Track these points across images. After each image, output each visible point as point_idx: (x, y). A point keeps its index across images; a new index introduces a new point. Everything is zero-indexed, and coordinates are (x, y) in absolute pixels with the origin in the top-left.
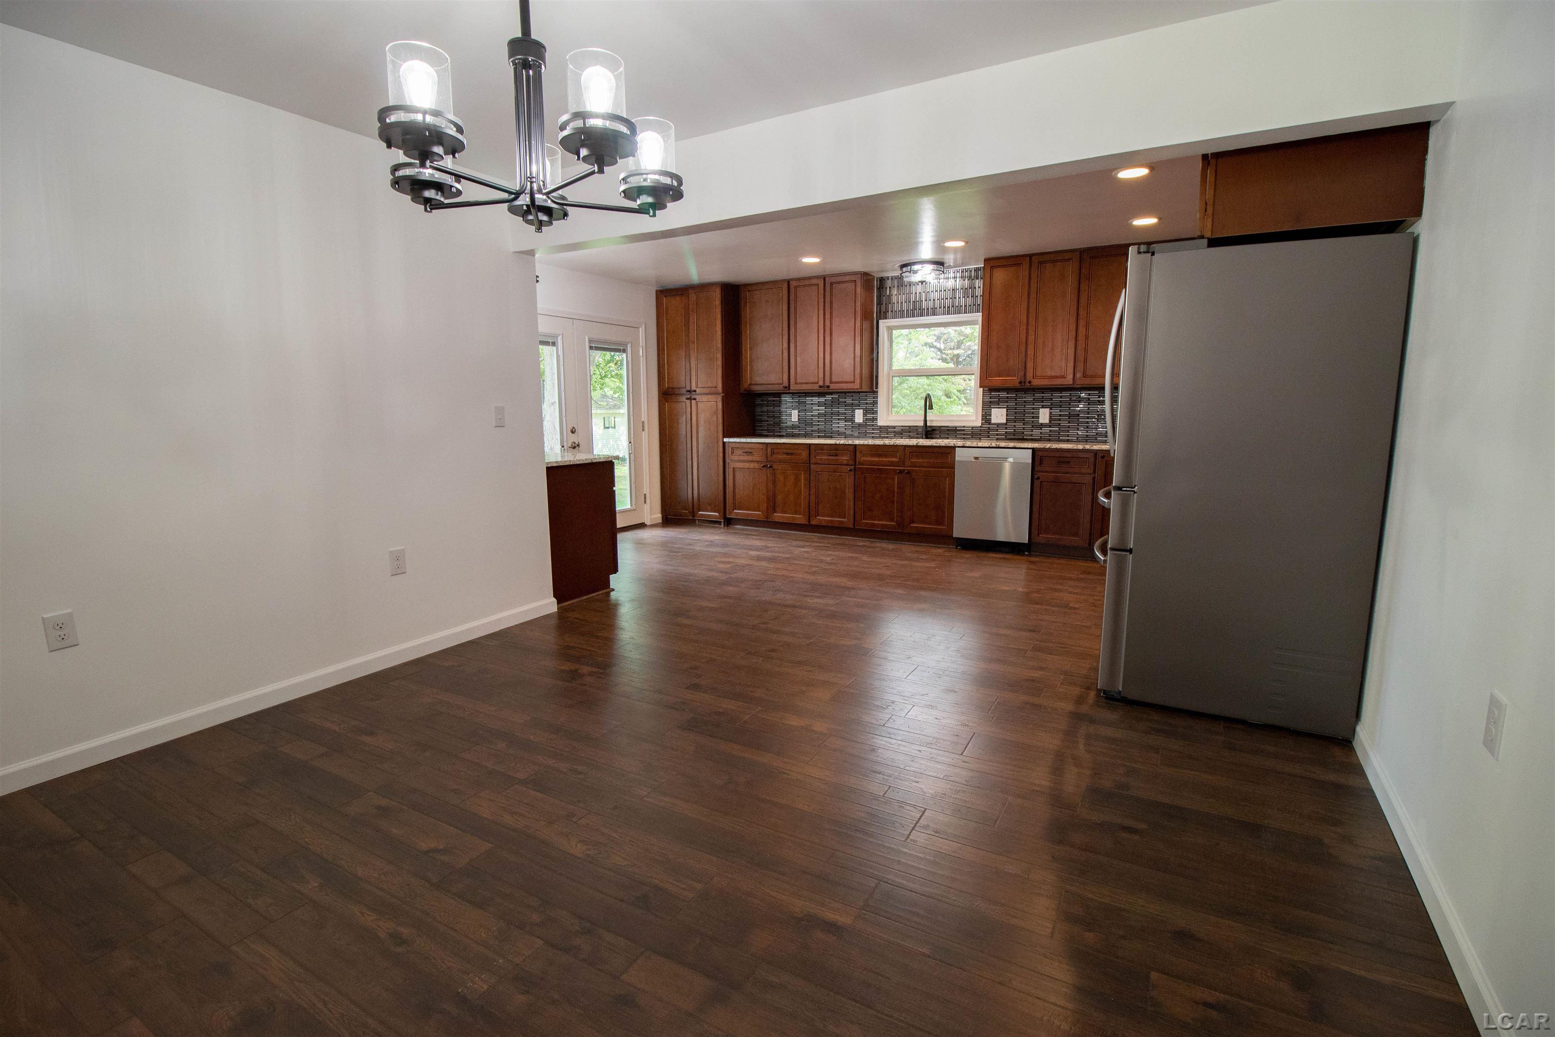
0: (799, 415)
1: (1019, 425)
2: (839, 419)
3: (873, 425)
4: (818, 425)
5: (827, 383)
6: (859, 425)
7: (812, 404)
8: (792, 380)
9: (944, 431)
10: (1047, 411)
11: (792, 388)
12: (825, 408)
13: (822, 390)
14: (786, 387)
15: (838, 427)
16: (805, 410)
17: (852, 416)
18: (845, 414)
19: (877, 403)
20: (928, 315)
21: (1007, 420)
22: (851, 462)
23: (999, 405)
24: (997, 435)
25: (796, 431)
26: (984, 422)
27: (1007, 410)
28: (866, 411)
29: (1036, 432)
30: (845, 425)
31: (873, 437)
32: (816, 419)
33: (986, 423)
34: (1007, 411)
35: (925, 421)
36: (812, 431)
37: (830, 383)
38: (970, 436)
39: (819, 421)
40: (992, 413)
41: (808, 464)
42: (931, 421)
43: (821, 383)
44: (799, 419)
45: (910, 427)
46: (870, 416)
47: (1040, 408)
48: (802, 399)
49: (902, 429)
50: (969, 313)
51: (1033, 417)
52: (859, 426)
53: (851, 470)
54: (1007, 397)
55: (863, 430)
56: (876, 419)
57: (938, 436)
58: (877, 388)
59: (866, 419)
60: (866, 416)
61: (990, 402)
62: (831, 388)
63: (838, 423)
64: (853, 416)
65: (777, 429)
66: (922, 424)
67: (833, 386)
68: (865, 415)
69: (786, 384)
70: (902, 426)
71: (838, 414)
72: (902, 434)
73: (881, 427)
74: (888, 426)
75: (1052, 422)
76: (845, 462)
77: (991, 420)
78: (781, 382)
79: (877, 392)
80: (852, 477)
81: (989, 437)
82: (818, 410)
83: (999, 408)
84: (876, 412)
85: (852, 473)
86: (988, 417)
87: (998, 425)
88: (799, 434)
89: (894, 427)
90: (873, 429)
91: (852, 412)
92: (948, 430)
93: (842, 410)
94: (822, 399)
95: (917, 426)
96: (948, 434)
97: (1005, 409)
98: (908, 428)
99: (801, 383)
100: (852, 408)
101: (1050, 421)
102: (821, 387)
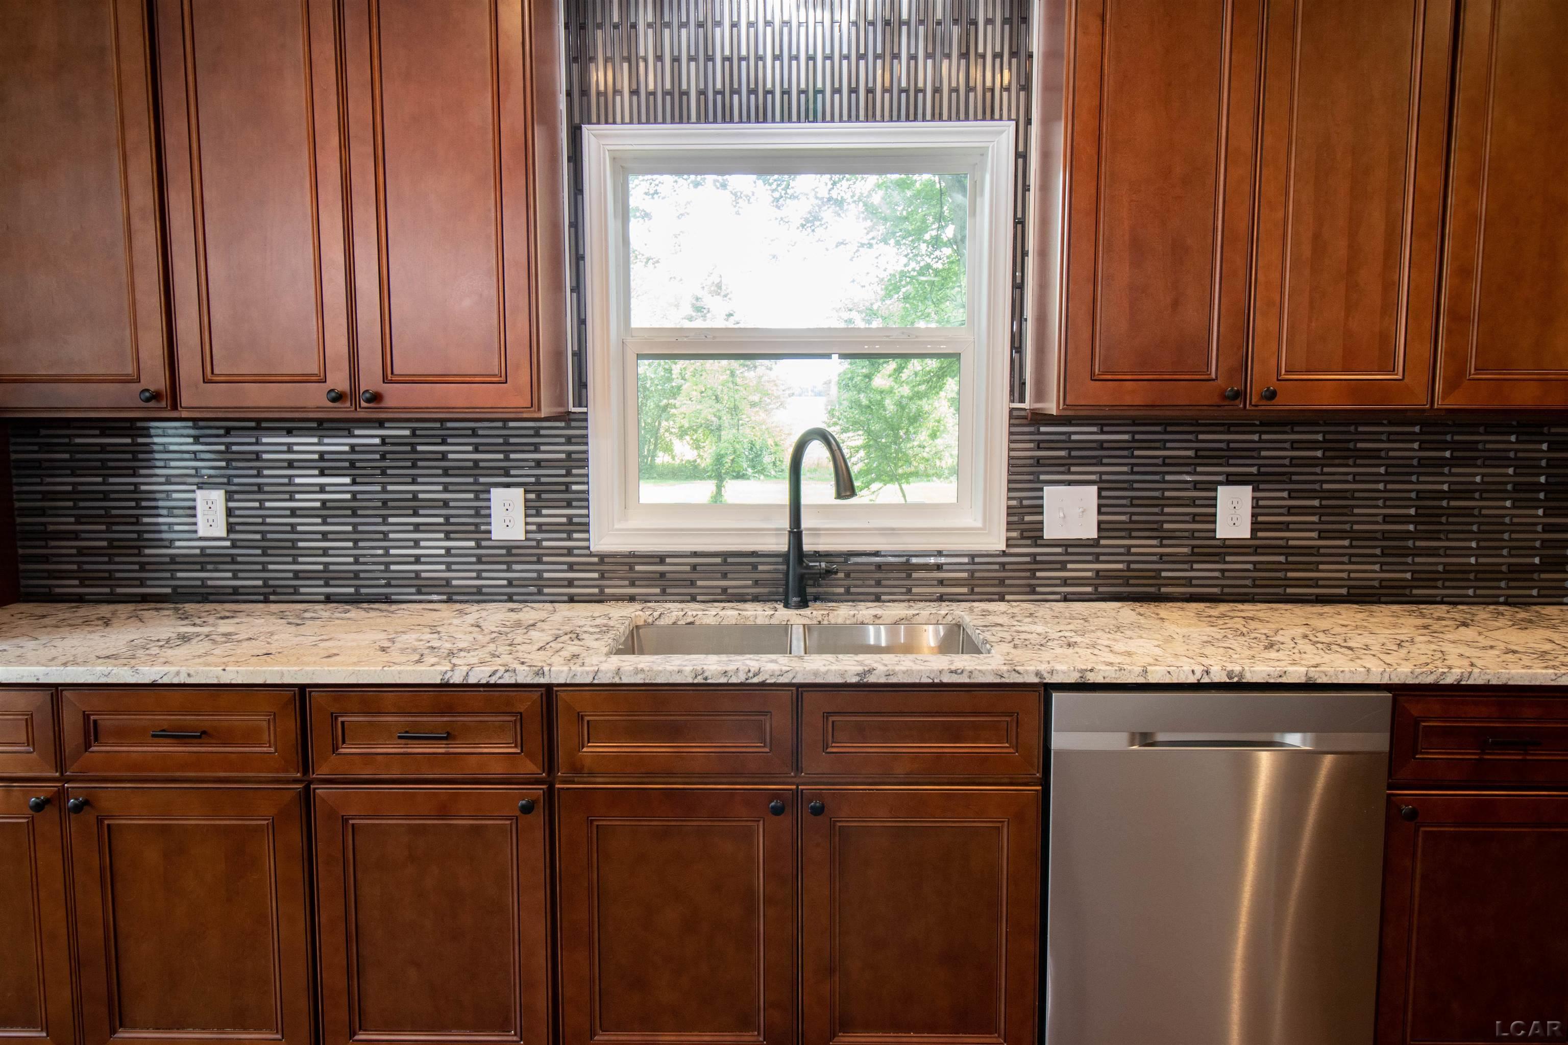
0: (229, 512)
1: (1145, 546)
2: (417, 528)
3: (570, 552)
4: (325, 552)
5: (370, 380)
6: (510, 549)
7: (291, 464)
8: (189, 367)
9: (863, 570)
10: (1245, 493)
11: (186, 398)
12: (354, 483)
13: (344, 410)
14: (156, 396)
15: (417, 560)
16: (260, 488)
17: (477, 515)
18: (446, 504)
19: (584, 462)
20: (786, 118)
21: (1100, 529)
22: (530, 768)
23: (1069, 472)
24: (1065, 582)
25: (222, 578)
26: (1014, 534)
27: (1100, 490)
28: (539, 493)
29: (1204, 570)
30: (448, 549)
31: (572, 599)
32: (312, 525)
33: (1023, 538)
34: (1100, 497)
35: (796, 534)
36: (297, 575)
37: (385, 380)
38: (965, 590)
39: (325, 536)
40: (1045, 502)
41: (296, 781)
42: (816, 532)
43: (339, 380)
44: (230, 528)
45: (725, 555)
46: (554, 515)
47: (1221, 483)
48: (242, 443)
49: (694, 567)
50: (950, 119)
51: (1194, 518)
52: (509, 554)
53: (527, 809)
54: (1102, 442)
55: (522, 571)
56: (585, 527)
57: (842, 590)
58: (581, 400)
59: (540, 528)
60: (538, 514)
61: (1038, 461)
62: (388, 402)
63: (416, 544)
64: (482, 513)
65: (125, 566)
66: (782, 545)
67: (395, 395)
68: (532, 508)
69: (156, 378)
70: (695, 554)
71: (414, 505)
72: (693, 583)
73: (603, 557)
74: (632, 555)
75: (1260, 534)
76: (497, 769)
77: (1042, 530)
78: (130, 369)
79: (584, 418)
80: (539, 835)
81: (1034, 592)
82: (322, 489)
83: (1069, 483)
84: (584, 499)
85: (538, 818)
86: (1027, 518)
87: (1067, 545)
88: (236, 590)
89: (661, 558)
90: (571, 567)
91: (477, 499)
92: (879, 567)
93: (430, 490)
94: (338, 445)
95: (754, 554)
96: (878, 583)
97: (1094, 489)
98: (718, 560)
99: (233, 380)
100: (476, 483)
101: (1253, 531)
102: (338, 397)
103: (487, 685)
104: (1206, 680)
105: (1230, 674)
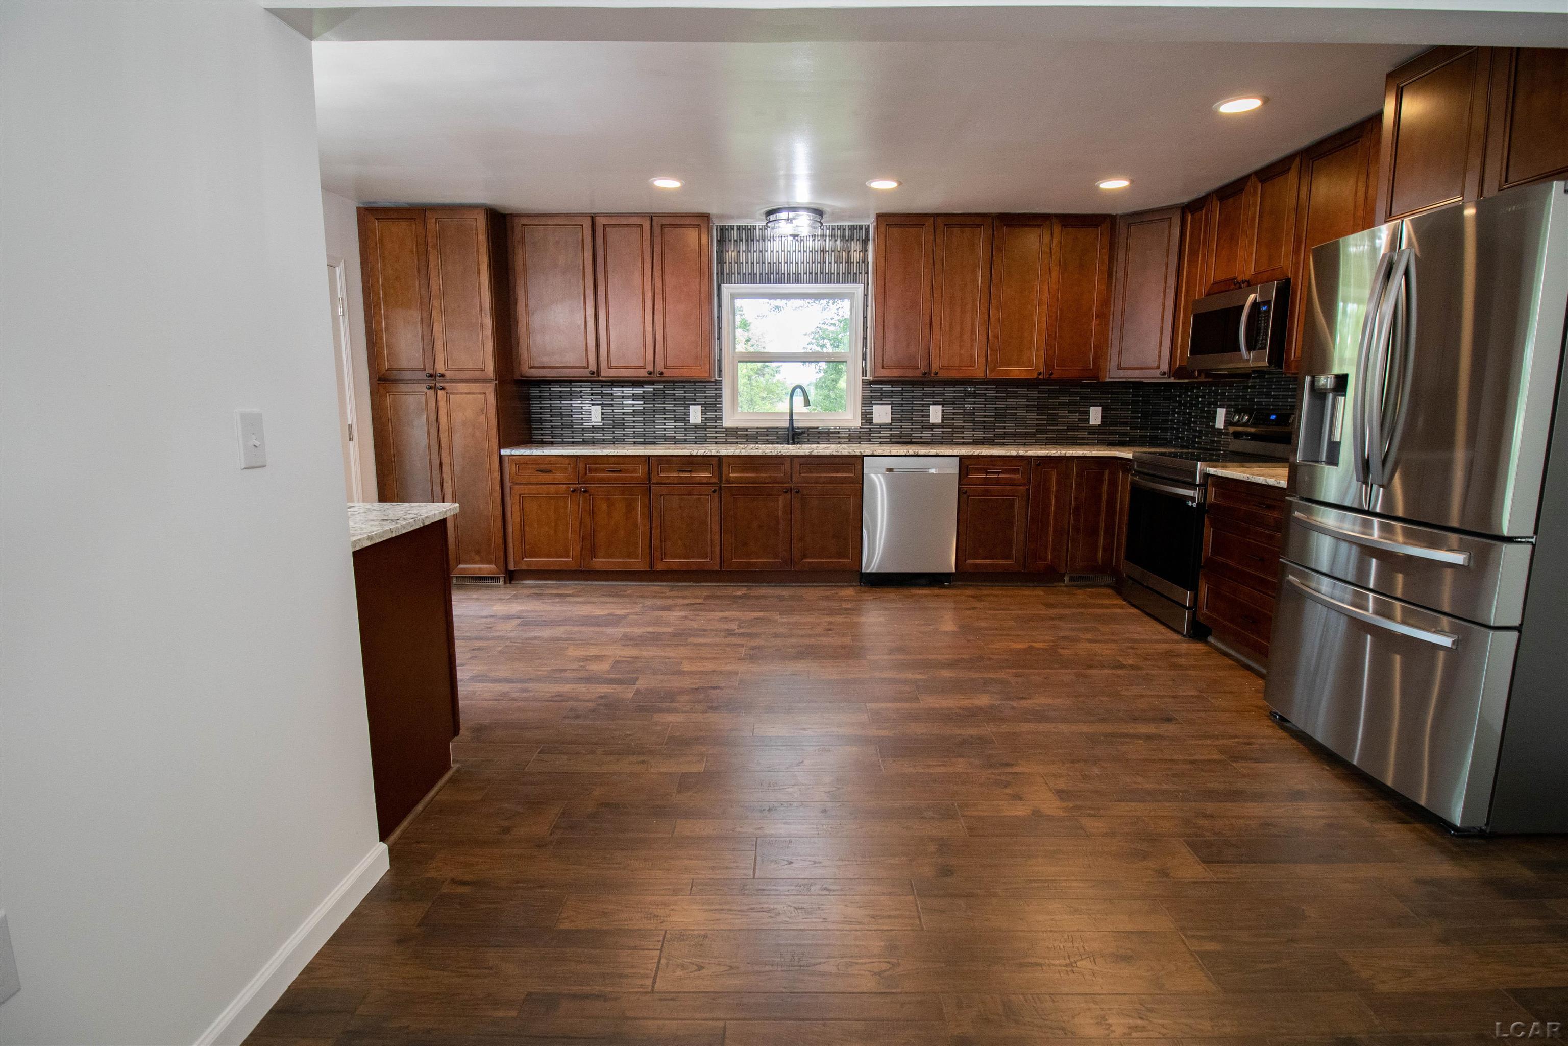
0: (603, 414)
1: (907, 426)
2: (665, 419)
3: (716, 427)
4: (634, 427)
5: (660, 368)
6: (696, 426)
7: (623, 397)
8: (604, 364)
9: (814, 433)
10: (939, 408)
11: (602, 374)
12: (644, 403)
13: (652, 378)
14: (593, 373)
15: (665, 430)
16: (612, 405)
17: (685, 415)
18: (674, 411)
19: (721, 397)
20: (789, 282)
21: (892, 420)
22: (715, 480)
23: (881, 401)
24: (880, 438)
25: (599, 436)
26: (864, 421)
27: (892, 407)
28: (706, 407)
29: (927, 434)
30: (675, 426)
31: (716, 443)
32: (629, 418)
33: (866, 422)
34: (892, 409)
35: (791, 420)
36: (624, 435)
37: (664, 368)
38: (847, 440)
39: (634, 422)
40: (874, 410)
41: (647, 484)
42: (798, 421)
43: (650, 368)
44: (603, 419)
45: (767, 428)
46: (710, 415)
47: (932, 404)
48: (606, 390)
49: (757, 432)
50: (842, 283)
51: (923, 416)
52: (696, 428)
53: (714, 492)
54: (892, 391)
55: (701, 433)
56: (721, 419)
57: (806, 440)
58: (720, 376)
59: (706, 418)
60: (706, 414)
61: (872, 397)
62: (665, 375)
63: (665, 424)
64: (687, 414)
65: (567, 432)
66: (787, 425)
67: (667, 373)
68: (704, 412)
69: (592, 366)
70: (758, 428)
71: (664, 411)
72: (757, 438)
73: (727, 429)
74: (737, 428)
75: (945, 422)
76: (705, 481)
77: (873, 420)
78: (585, 364)
79: (721, 382)
80: (717, 500)
81: (870, 441)
82: (633, 406)
83: (882, 404)
84: (721, 409)
85: (716, 495)
86: (868, 416)
87: (881, 425)
88: (604, 440)
89: (746, 429)
90: (716, 432)
91: (685, 409)
92: (819, 432)
93: (669, 406)
94: (639, 391)
95: (777, 428)
96: (819, 438)
97: (890, 406)
98: (765, 430)
99: (617, 368)
100: (685, 404)
101: (942, 420)
102: (650, 373)
103: (703, 455)
104: (908, 454)
105: (914, 452)
